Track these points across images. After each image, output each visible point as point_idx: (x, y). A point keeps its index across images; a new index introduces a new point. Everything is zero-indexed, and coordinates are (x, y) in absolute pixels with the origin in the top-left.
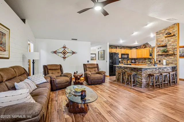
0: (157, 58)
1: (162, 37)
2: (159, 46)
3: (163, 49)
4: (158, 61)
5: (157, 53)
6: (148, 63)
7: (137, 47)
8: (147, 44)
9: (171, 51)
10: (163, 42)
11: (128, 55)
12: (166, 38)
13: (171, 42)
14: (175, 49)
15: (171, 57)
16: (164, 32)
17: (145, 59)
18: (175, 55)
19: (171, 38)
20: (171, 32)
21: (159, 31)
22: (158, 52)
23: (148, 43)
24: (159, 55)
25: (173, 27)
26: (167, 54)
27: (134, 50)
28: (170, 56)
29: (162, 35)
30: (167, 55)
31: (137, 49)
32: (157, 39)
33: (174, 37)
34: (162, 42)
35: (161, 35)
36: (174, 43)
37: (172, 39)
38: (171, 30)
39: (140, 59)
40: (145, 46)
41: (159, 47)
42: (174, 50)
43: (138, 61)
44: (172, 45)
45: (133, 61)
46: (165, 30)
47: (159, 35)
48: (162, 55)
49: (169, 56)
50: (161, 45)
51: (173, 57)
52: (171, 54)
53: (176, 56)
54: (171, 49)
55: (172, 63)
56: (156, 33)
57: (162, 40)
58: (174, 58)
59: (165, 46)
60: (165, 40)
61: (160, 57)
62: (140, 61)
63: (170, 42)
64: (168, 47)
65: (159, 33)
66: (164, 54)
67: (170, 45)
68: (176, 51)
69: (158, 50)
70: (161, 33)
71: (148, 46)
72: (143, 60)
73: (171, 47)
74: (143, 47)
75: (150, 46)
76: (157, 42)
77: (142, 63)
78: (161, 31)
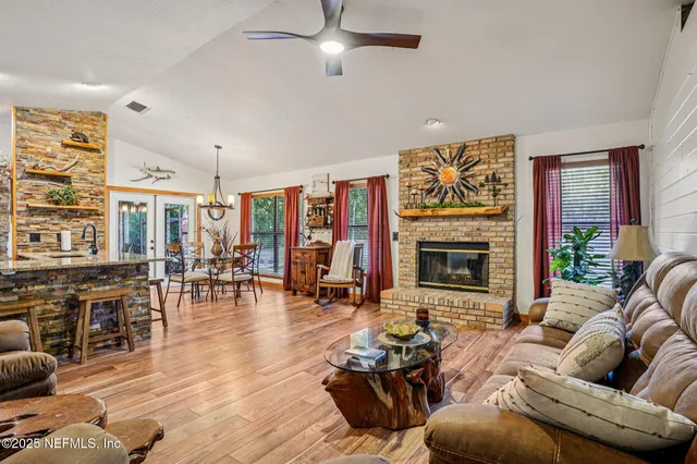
0: (23, 222)
1: (49, 141)
2: (34, 174)
3: (52, 188)
4: (28, 235)
5: (24, 199)
9: (85, 201)
10: (55, 161)
12: (68, 150)
13: (84, 170)
14: (100, 197)
15: (84, 222)
16: (60, 122)
18: (98, 215)
19: (88, 158)
20: (87, 134)
21: (36, 110)
22: (29, 196)
25: (93, 120)
26: (71, 211)
28: (82, 216)
29: (49, 133)
30: (72, 214)
32: (23, 139)
33: (96, 154)
34: (51, 160)
35: (42, 127)
36: (95, 175)
37: (90, 161)
38: (85, 126)
41: (32, 175)
42: (97, 199)
44: (90, 179)
46: (65, 118)
48: (47, 212)
49: (77, 217)
50: (49, 171)
52: (86, 210)
53: (102, 218)
54: (84, 195)
56: (17, 109)
57: (49, 150)
59: (63, 179)
60: (60, 155)
61: (41, 219)
63: (81, 166)
64: (76, 185)
65: (31, 114)
66: (60, 209)
67: (82, 178)
68: (102, 201)
69: (29, 189)
70: (44, 121)
73: (85, 185)
76: (20, 150)
78: (42, 112)
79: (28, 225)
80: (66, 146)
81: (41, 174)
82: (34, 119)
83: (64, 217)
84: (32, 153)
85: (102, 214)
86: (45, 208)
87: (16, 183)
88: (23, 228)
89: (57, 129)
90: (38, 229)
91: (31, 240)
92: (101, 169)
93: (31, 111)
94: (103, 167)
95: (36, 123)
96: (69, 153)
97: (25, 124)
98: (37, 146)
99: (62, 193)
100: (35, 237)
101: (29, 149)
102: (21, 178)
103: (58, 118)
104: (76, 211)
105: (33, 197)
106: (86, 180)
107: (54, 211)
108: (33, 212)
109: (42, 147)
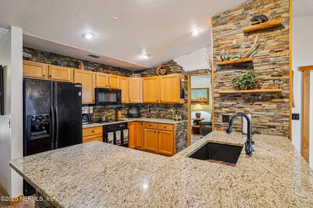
0: (217, 105)
1: (234, 35)
2: (224, 65)
3: (237, 75)
4: (221, 117)
5: (218, 87)
6: (177, 117)
7: (144, 73)
8: (172, 63)
9: (268, 83)
10: (240, 50)
11: (118, 92)
12: (250, 37)
13: (266, 52)
14: (284, 77)
15: (266, 105)
16: (243, 14)
17: (166, 106)
18: (282, 97)
19: (269, 38)
20: (267, 15)
21: (224, 13)
22: (221, 84)
23: (175, 60)
24: (224, 97)
26: (254, 94)
27: (136, 79)
28: (264, 100)
29: (234, 27)
30: (254, 98)
31: (143, 76)
32: (217, 40)
33: (279, 31)
34: (236, 50)
35: (230, 25)
36: (278, 54)
37: (270, 42)
38: (266, 7)
39: (152, 105)
40: (168, 68)
41: (223, 67)
42: (280, 80)
43: (147, 112)
44: (272, 59)
45: (133, 112)
46: (247, 9)
47: (222, 27)
48: (234, 97)
49: (259, 100)
50: (232, 61)
51: (274, 106)
52: (268, 93)
53: (286, 100)
54: (266, 77)
55: (270, 127)
56: (213, 19)
57: (234, 42)
58: (279, 108)
59: (246, 65)
60: (244, 44)
61: (230, 103)
62: (152, 112)
63: (263, 49)
64: (258, 69)
65: (222, 18)
66: (244, 94)
67: (265, 60)
68: (287, 81)
69: (222, 79)
70: (231, 19)
71: (174, 68)
72: (161, 110)
73: (267, 67)
74: (162, 71)
75: (180, 71)
76: (216, 49)
77: (158, 117)
78: (229, 12)
79: (220, 108)
80: (248, 33)
81: (228, 65)
82: (223, 21)
83: (248, 101)
84: (223, 49)
85: (287, 96)
86: (232, 94)
88: (218, 111)
89: (241, 21)
90: (227, 112)
91: (223, 121)
92: (285, 46)
93: (222, 16)
94: (287, 43)
95: (225, 24)
96: (251, 40)
97: (218, 28)
98: (226, 42)
99: (241, 78)
100: (226, 119)
101: (221, 47)
102: (217, 71)
104: (258, 94)
105: (224, 85)
106: (268, 61)
107: (240, 96)
108: (224, 98)
109: (230, 41)
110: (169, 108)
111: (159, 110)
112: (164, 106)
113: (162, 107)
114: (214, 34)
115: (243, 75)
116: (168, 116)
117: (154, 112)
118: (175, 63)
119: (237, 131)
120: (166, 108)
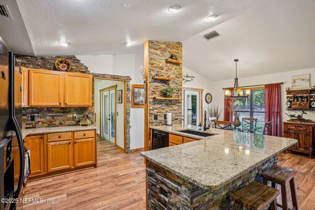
0: (151, 108)
1: (161, 60)
2: (155, 79)
4: (153, 116)
5: (152, 94)
8: (74, 59)
9: (174, 95)
10: (163, 71)
12: (168, 65)
13: (174, 76)
14: (180, 92)
15: (174, 107)
16: (165, 48)
17: (65, 110)
19: (176, 69)
21: (156, 42)
23: (78, 57)
25: (177, 47)
28: (173, 104)
29: (161, 55)
30: (170, 103)
32: (151, 59)
33: (178, 67)
35: (159, 52)
36: (178, 79)
37: (176, 71)
38: (175, 50)
41: (155, 80)
43: (26, 120)
46: (167, 47)
47: (154, 51)
48: (160, 102)
50: (162, 78)
52: (175, 100)
54: (174, 91)
55: (176, 119)
56: (149, 42)
57: (161, 65)
58: (178, 108)
59: (165, 82)
60: (165, 68)
61: (158, 106)
62: (37, 119)
64: (172, 85)
65: (154, 45)
66: (165, 100)
69: (154, 89)
70: (159, 48)
71: (77, 67)
72: (56, 116)
73: (174, 85)
74: (61, 65)
75: (85, 71)
76: (150, 65)
77: (51, 124)
78: (158, 43)
79: (153, 110)
80: (167, 62)
81: (158, 79)
82: (156, 47)
83: (167, 104)
84: (155, 67)
86: (159, 100)
87: (149, 85)
88: (152, 112)
89: (164, 53)
90: (157, 112)
91: (154, 119)
92: (180, 75)
93: (155, 43)
95: (156, 49)
97: (152, 50)
98: (157, 63)
100: (156, 117)
101: (154, 65)
102: (151, 82)
103: (164, 46)
104: (170, 101)
105: (155, 93)
106: (175, 82)
107: (163, 101)
108: (155, 102)
109: (158, 63)
110: (69, 112)
111: (53, 117)
112: (61, 111)
113: (58, 112)
114: (150, 54)
115: (164, 88)
116: (67, 123)
117: (42, 120)
118: (78, 60)
119: (162, 125)
120: (64, 112)
